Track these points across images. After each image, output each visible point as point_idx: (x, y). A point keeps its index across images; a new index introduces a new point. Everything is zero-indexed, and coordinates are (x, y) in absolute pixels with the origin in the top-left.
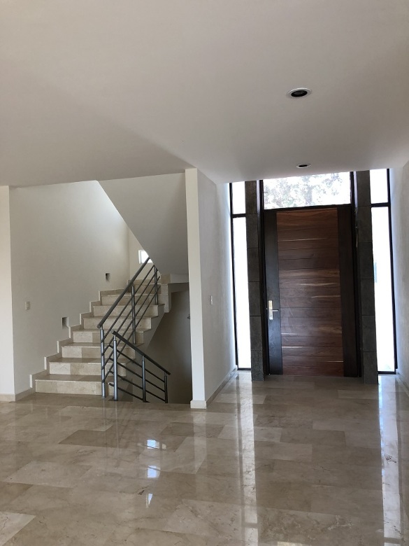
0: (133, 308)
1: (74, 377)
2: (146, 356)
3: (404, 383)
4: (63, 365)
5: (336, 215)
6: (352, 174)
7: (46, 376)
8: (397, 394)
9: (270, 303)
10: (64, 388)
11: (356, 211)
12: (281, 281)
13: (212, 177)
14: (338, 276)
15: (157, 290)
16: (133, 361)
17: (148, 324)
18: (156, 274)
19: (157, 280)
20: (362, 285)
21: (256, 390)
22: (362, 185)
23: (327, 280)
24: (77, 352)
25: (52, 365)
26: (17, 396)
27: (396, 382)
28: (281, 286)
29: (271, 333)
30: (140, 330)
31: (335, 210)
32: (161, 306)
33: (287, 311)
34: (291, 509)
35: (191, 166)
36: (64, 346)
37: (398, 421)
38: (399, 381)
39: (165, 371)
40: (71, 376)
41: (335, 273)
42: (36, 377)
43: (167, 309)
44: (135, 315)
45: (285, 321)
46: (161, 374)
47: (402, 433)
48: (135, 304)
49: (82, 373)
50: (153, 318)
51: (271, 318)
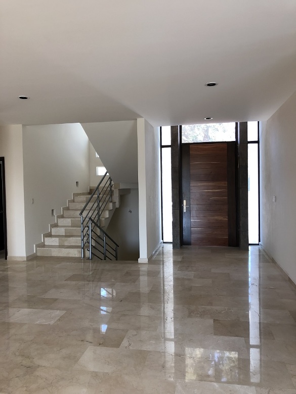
0: (99, 204)
1: (61, 246)
2: (106, 234)
3: (264, 250)
4: (54, 239)
5: (226, 148)
6: (237, 124)
7: (43, 245)
8: (259, 255)
9: (185, 201)
10: (55, 253)
11: (239, 145)
12: (192, 188)
13: (152, 123)
14: (227, 185)
15: (111, 192)
16: (99, 237)
17: (107, 214)
18: (111, 183)
19: (112, 187)
20: (241, 191)
21: (175, 254)
22: (242, 130)
23: (219, 188)
24: (62, 231)
25: (46, 239)
26: (27, 257)
27: (259, 250)
28: (191, 191)
29: (184, 220)
30: (103, 218)
31: (226, 145)
32: (114, 203)
33: (194, 207)
34: (202, 305)
35: (141, 117)
36: (53, 228)
37: (259, 268)
38: (260, 248)
39: (116, 244)
40: (59, 245)
41: (224, 184)
42: (37, 246)
43: (117, 205)
44: (100, 208)
45: (194, 213)
46: (114, 246)
47: (261, 273)
48: (99, 202)
49: (66, 244)
50: (110, 211)
51: (185, 211)
